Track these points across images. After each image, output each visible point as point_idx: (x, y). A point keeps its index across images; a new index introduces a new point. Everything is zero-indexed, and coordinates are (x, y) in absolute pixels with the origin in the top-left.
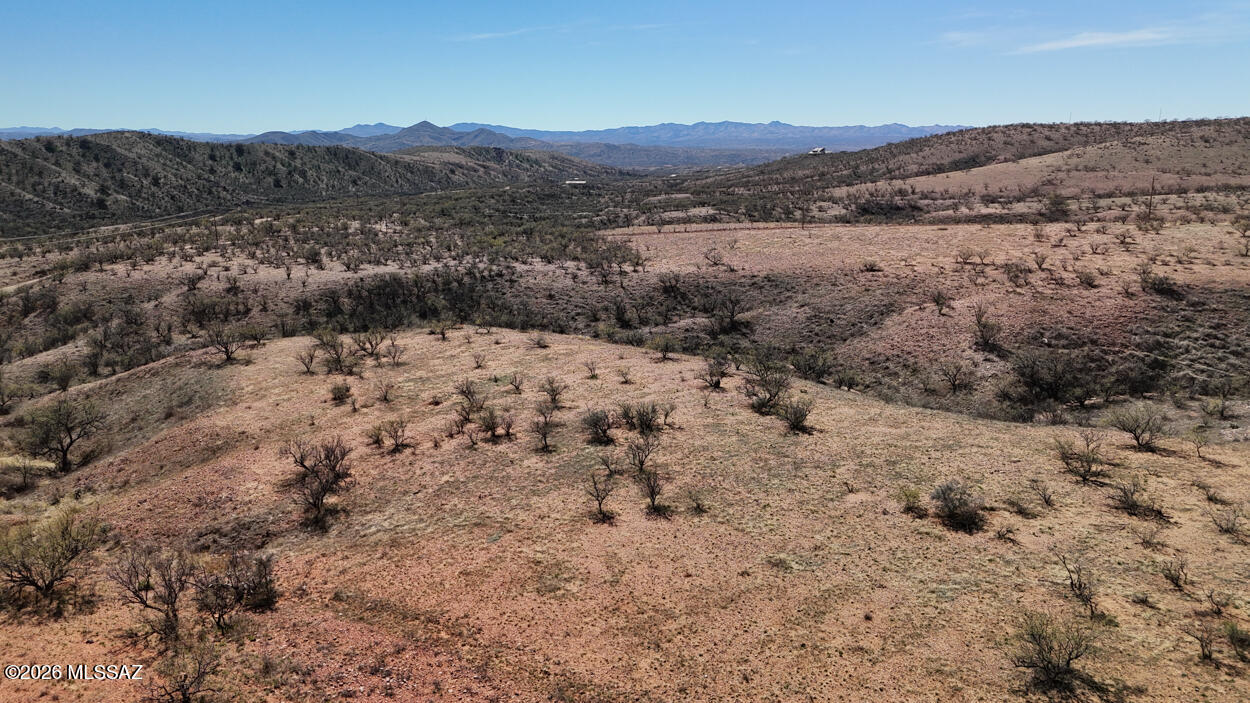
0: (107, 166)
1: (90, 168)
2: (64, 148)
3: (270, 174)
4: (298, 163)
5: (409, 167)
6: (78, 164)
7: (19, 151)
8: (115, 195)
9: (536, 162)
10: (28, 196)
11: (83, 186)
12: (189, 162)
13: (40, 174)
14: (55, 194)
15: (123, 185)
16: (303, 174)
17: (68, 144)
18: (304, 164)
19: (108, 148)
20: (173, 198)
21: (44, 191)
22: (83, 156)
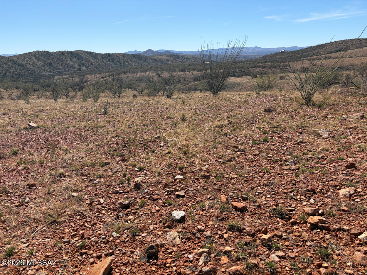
0: (78, 59)
1: (75, 60)
2: (67, 54)
3: (118, 62)
4: (125, 59)
5: (156, 60)
6: (71, 58)
7: (55, 55)
8: (83, 67)
9: (189, 59)
10: (61, 67)
11: (74, 65)
12: (97, 59)
13: (62, 61)
14: (68, 67)
15: (84, 65)
16: (127, 62)
17: (67, 53)
18: (127, 59)
19: (78, 55)
20: (97, 68)
21: (64, 66)
22: (72, 56)
